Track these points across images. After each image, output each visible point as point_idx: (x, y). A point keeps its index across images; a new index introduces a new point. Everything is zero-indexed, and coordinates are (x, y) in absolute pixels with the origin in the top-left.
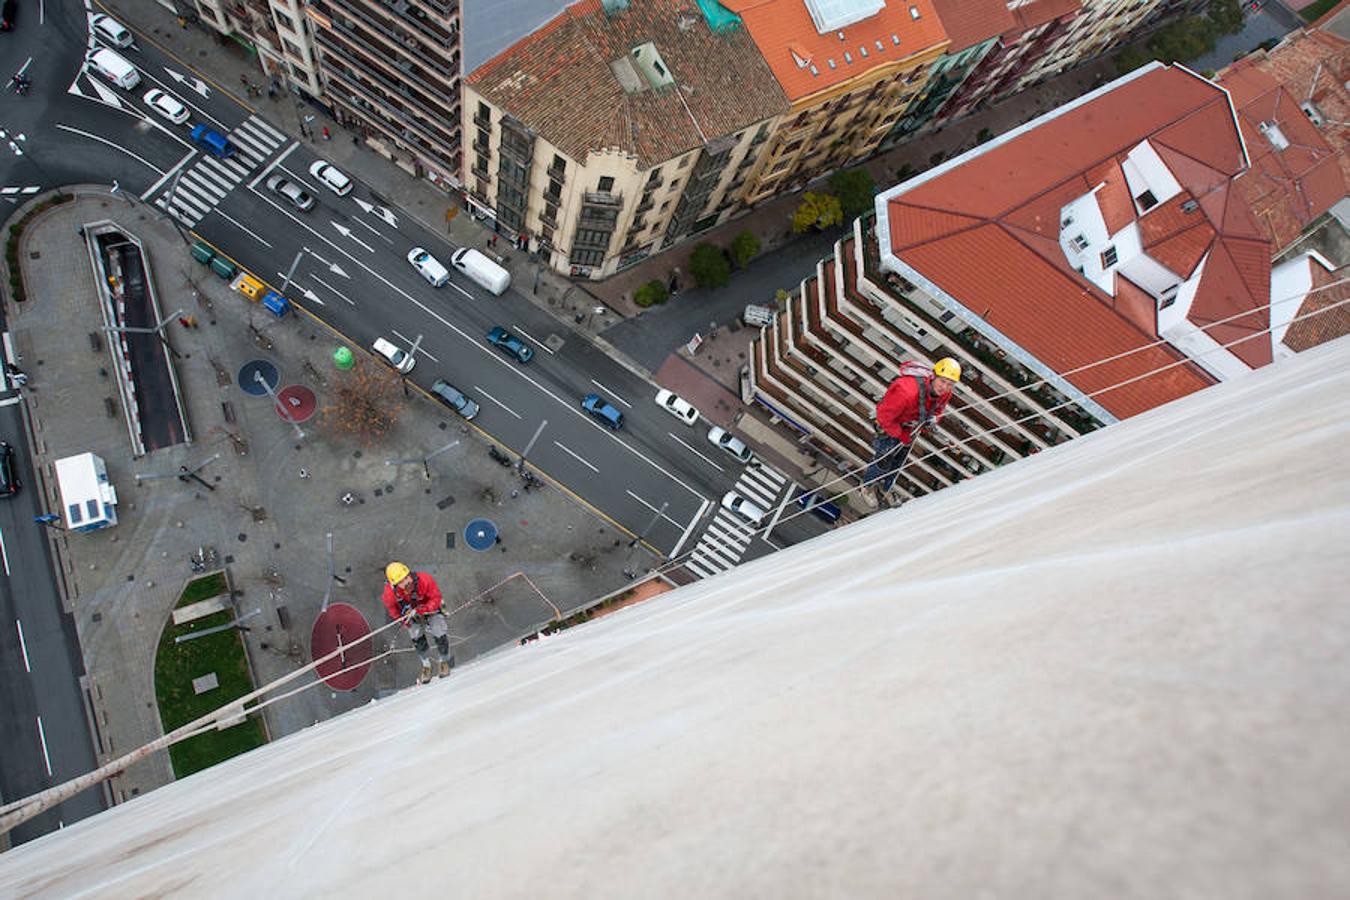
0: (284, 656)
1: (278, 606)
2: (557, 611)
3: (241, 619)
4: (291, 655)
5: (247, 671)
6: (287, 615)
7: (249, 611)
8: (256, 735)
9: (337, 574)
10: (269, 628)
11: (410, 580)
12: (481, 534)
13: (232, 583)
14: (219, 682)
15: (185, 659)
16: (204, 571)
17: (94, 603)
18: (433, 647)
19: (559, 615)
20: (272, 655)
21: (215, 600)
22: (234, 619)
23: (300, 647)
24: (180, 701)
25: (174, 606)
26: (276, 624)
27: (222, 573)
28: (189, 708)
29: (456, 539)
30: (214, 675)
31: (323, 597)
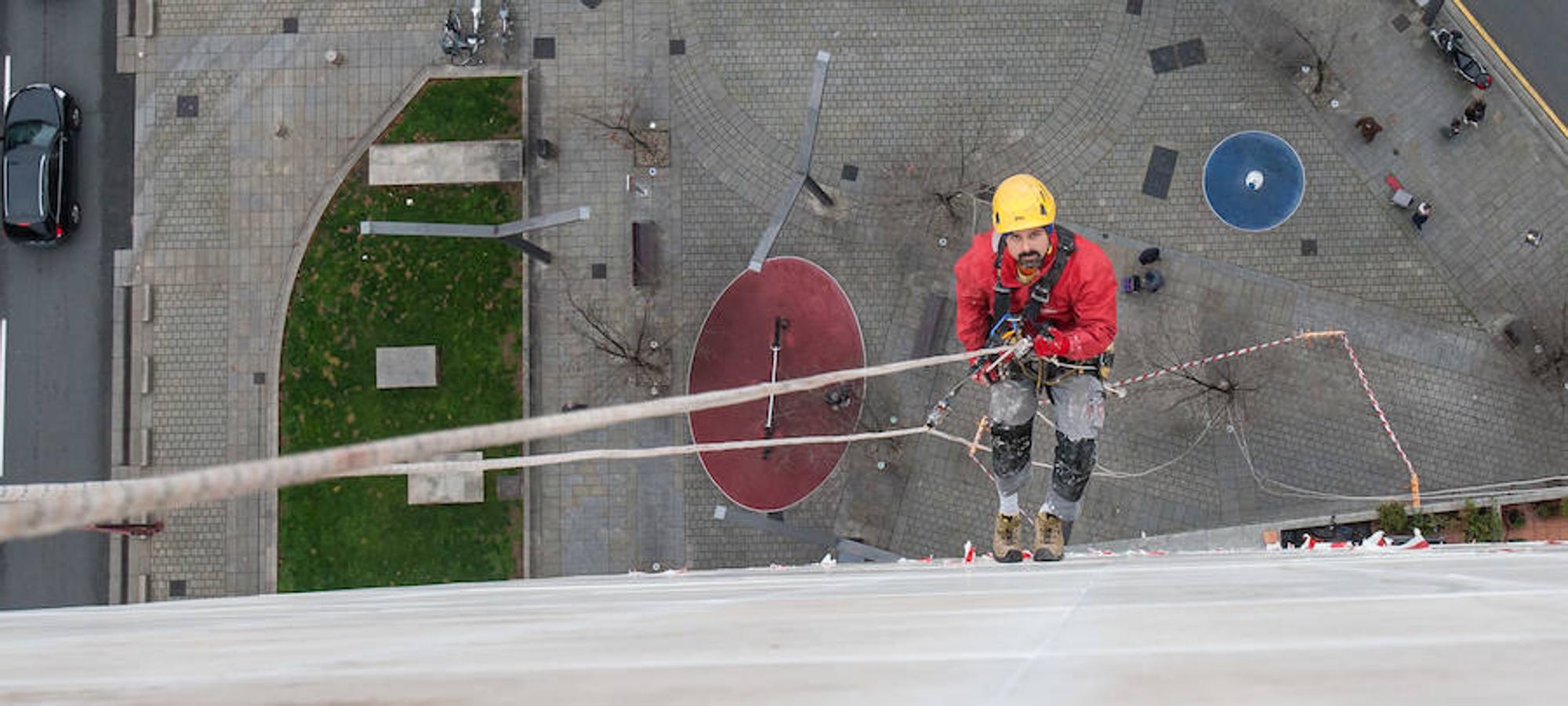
0: (620, 360)
1: (640, 218)
2: (1415, 480)
3: (538, 223)
4: (636, 360)
5: (517, 367)
6: (656, 248)
7: (558, 207)
8: (494, 547)
9: (814, 175)
10: (600, 271)
11: (1042, 244)
12: (1255, 178)
13: (534, 114)
14: (439, 376)
15: (371, 286)
16: (476, 59)
17: (192, 65)
18: (1042, 463)
19: (1416, 496)
20: (589, 346)
21: (483, 148)
22: (513, 216)
23: (667, 350)
24: (332, 393)
25: (377, 132)
26: (620, 263)
27: (517, 79)
28: (351, 418)
29: (1178, 169)
30: (431, 351)
31: (758, 232)
